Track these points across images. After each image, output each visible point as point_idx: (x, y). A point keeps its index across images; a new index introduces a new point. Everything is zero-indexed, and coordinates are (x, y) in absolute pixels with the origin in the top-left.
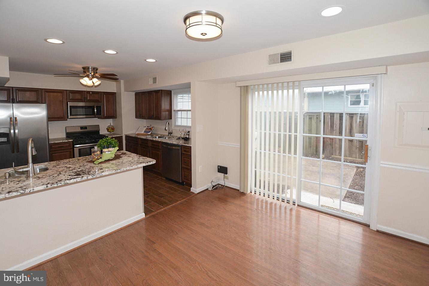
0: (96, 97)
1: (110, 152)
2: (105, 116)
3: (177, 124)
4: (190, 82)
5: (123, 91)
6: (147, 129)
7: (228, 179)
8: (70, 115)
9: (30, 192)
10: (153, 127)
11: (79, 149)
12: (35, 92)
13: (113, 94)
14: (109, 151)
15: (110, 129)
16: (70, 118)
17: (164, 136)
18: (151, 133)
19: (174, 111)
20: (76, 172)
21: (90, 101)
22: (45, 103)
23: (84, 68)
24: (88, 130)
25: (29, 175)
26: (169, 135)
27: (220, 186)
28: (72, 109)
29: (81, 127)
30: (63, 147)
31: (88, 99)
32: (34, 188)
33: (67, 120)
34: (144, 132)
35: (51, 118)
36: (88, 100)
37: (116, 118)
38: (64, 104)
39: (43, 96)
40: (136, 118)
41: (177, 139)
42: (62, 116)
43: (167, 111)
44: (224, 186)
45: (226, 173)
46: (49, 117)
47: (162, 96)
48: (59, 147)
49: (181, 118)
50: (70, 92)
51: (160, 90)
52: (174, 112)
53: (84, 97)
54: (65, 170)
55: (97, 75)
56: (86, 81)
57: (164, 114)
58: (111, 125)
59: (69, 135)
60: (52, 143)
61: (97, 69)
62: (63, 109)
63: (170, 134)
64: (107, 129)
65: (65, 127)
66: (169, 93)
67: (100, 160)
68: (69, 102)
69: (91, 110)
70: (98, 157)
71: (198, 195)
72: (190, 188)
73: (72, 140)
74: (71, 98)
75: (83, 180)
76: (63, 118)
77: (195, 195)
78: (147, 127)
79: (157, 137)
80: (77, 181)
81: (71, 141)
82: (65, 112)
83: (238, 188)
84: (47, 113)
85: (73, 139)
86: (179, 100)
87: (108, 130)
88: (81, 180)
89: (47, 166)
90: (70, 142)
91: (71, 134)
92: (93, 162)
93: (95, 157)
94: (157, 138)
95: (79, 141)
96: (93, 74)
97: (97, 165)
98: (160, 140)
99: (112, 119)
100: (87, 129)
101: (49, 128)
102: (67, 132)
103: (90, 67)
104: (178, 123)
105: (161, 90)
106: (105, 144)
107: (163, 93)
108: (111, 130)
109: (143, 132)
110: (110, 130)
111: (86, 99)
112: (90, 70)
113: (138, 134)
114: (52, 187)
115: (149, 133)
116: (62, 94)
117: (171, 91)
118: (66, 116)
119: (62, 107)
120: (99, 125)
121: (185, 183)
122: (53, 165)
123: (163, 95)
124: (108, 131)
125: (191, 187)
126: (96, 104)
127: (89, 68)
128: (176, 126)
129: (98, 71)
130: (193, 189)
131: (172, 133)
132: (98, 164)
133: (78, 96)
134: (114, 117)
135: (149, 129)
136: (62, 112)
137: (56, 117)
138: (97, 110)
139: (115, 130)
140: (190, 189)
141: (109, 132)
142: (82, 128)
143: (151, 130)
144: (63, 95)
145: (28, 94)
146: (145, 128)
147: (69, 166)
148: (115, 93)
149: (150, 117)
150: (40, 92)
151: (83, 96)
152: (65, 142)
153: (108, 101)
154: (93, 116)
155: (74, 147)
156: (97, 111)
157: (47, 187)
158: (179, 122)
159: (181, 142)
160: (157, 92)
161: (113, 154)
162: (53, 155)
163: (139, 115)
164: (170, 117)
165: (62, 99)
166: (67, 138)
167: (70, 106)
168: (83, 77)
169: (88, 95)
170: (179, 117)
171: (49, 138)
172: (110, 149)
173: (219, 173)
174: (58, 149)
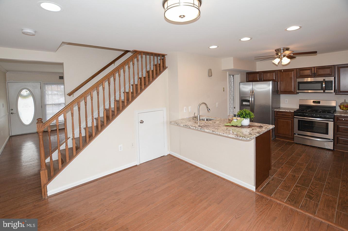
0: (328, 71)
8: (298, 90)
11: (298, 120)
12: (273, 73)
28: (300, 84)
30: (285, 115)
33: (297, 94)
35: (283, 92)
36: (317, 75)
38: (294, 81)
50: (299, 70)
53: (313, 72)
58: (345, 102)
62: (293, 84)
68: (298, 78)
74: (300, 75)
82: (294, 87)
90: (291, 112)
100: (320, 103)
116: (293, 72)
127: (281, 49)
137: (287, 91)
142: (314, 102)
145: (268, 74)
150: (276, 73)
154: (322, 91)
155: (294, 117)
156: (325, 86)
165: (292, 76)
167: (298, 82)
169: (318, 70)
174: (282, 116)
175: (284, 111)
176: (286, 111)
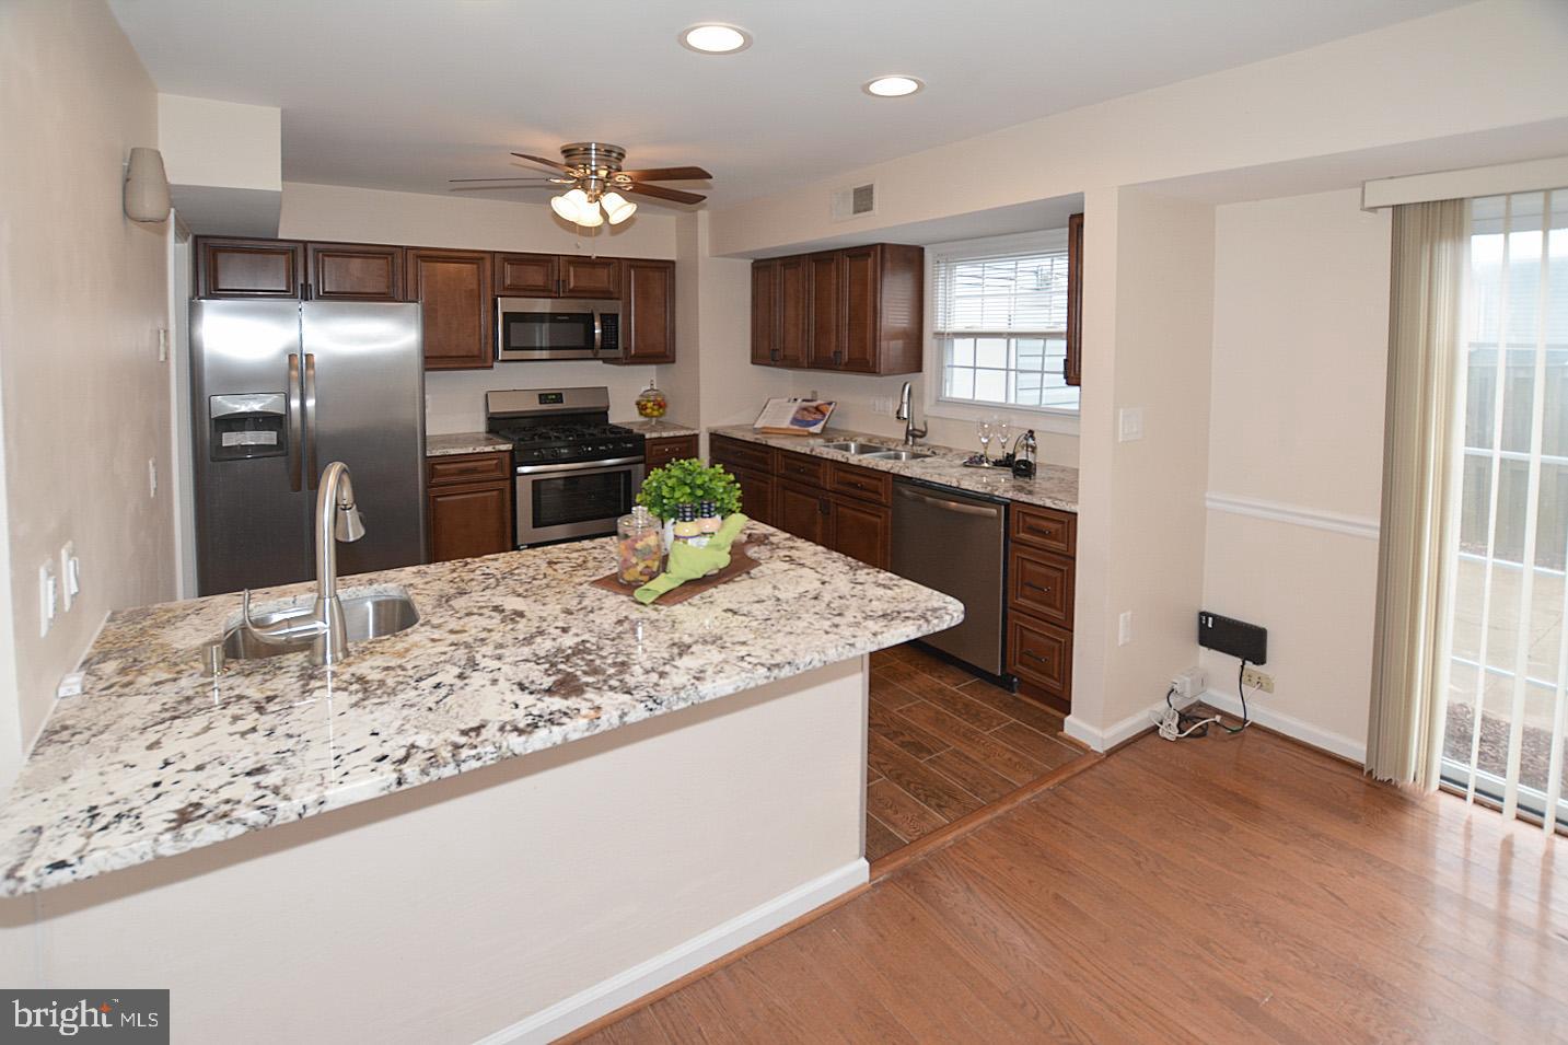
0: (602, 278)
1: (705, 540)
2: (633, 352)
3: (948, 395)
4: (1082, 194)
5: (707, 253)
6: (805, 409)
7: (1269, 691)
8: (505, 349)
9: (300, 815)
10: (830, 404)
11: (534, 481)
12: (381, 261)
13: (666, 268)
14: (704, 534)
15: (650, 405)
16: (503, 361)
17: (882, 443)
18: (824, 427)
19: (939, 335)
20: (550, 662)
21: (575, 294)
22: (414, 299)
23: (567, 152)
24: (567, 404)
25: (319, 660)
26: (907, 440)
27: (1218, 718)
28: (512, 324)
29: (540, 395)
30: (474, 471)
31: (572, 285)
32: (327, 793)
33: (492, 367)
34: (792, 423)
35: (436, 358)
36: (571, 291)
37: (674, 362)
38: (486, 307)
39: (411, 276)
40: (753, 363)
41: (965, 465)
42: (476, 353)
43: (904, 335)
44: (1245, 721)
45: (1260, 659)
46: (427, 355)
47: (882, 270)
48: (462, 472)
49: (975, 368)
50: (505, 260)
51: (876, 245)
52: (935, 341)
53: (556, 278)
54: (496, 637)
55: (619, 178)
56: (575, 206)
57: (891, 349)
58: (652, 389)
59: (498, 424)
60: (438, 454)
61: (621, 155)
62: (480, 323)
63: (914, 436)
64: (638, 404)
65: (483, 394)
66: (911, 259)
67: (662, 584)
68: (501, 296)
69: (580, 327)
70: (649, 563)
71: (1111, 761)
72: (1058, 714)
73: (508, 447)
74: (508, 282)
75: (597, 731)
76: (478, 360)
77: (1099, 763)
78: (804, 400)
79: (853, 446)
80: (565, 739)
81: (505, 451)
82: (486, 337)
83: (1361, 758)
84: (420, 339)
85: (513, 440)
86: (959, 290)
87: (642, 408)
88: (587, 734)
89: (411, 592)
90: (500, 451)
91: (504, 419)
92: (623, 586)
93: (634, 560)
94: (853, 451)
95: (535, 450)
96: (603, 173)
97: (651, 613)
98: (868, 460)
99: (654, 367)
100: (562, 402)
101: (427, 397)
102: (491, 411)
103: (593, 147)
104: (951, 389)
105: (883, 245)
106: (682, 495)
107: (888, 256)
108: (656, 407)
109: (786, 423)
110: (649, 411)
111: (564, 286)
112: (593, 156)
113: (765, 431)
114: (426, 779)
115: (816, 429)
116: (478, 268)
117: (923, 249)
118: (490, 350)
119: (477, 317)
120: (606, 388)
121: (1015, 680)
122: (437, 586)
123: (888, 265)
124: (641, 414)
125: (1068, 713)
126: (600, 307)
127: (587, 150)
128: (941, 401)
129: (624, 163)
130: (1074, 726)
131: (924, 434)
132: (653, 603)
133: (535, 276)
134: (666, 357)
135: (811, 413)
136: (477, 337)
137: (454, 354)
138: (602, 329)
139: (668, 410)
140: (1062, 722)
141: (646, 416)
142: (544, 398)
143: (824, 415)
144: (479, 271)
145: (356, 265)
146: (794, 408)
147: (512, 603)
148: (673, 262)
149: (823, 362)
150: (400, 261)
151: (553, 272)
152: (484, 453)
153: (644, 294)
154: (589, 353)
155: (514, 474)
156: (603, 334)
157: (399, 783)
158: (959, 386)
159: (1002, 485)
160: (860, 254)
161: (718, 547)
162: (439, 499)
163: (768, 351)
164: (917, 366)
165: (475, 286)
166: (491, 436)
167: (505, 314)
168: (561, 190)
169: (572, 269)
170: (955, 364)
171: (427, 434)
172: (710, 524)
173: (1202, 648)
174: (463, 478)
175: (470, 450)
176: (478, 450)
